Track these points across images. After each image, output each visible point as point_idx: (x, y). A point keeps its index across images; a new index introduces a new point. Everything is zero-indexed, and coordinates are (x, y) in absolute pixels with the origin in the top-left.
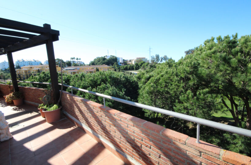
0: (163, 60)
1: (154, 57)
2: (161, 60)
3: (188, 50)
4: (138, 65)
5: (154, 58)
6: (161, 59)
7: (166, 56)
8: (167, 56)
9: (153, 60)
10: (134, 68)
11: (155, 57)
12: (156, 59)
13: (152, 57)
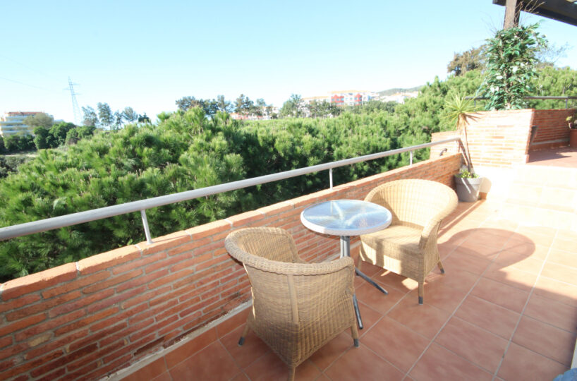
0: (123, 120)
1: (92, 109)
2: (119, 119)
3: (182, 99)
4: (52, 135)
5: (92, 113)
6: (116, 117)
7: (131, 110)
8: (134, 110)
9: (92, 117)
10: (33, 144)
11: (97, 112)
12: (101, 117)
13: (84, 109)
